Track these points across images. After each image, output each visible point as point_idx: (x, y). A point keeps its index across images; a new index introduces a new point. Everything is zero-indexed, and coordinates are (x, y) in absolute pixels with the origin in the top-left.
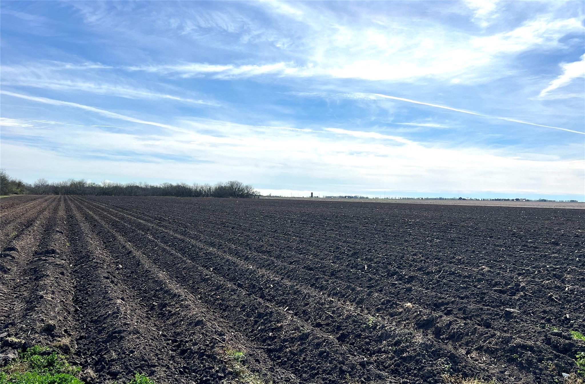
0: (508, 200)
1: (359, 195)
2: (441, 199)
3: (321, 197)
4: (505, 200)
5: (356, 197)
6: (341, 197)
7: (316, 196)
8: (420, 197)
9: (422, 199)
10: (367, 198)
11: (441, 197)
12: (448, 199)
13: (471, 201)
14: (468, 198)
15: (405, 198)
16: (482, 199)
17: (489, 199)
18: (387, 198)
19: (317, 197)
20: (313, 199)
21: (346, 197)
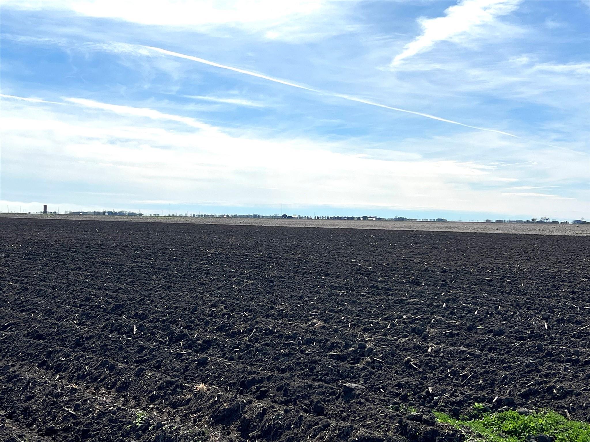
0: (352, 218)
1: (127, 210)
2: (255, 216)
3: (62, 213)
4: (348, 218)
5: (121, 214)
6: (96, 213)
7: (53, 211)
8: (225, 213)
9: (228, 216)
10: (140, 215)
11: (256, 214)
12: (266, 217)
13: (300, 220)
14: (295, 215)
15: (202, 215)
16: (315, 217)
17: (325, 217)
18: (173, 215)
19: (55, 213)
20: (48, 217)
21: (104, 213)
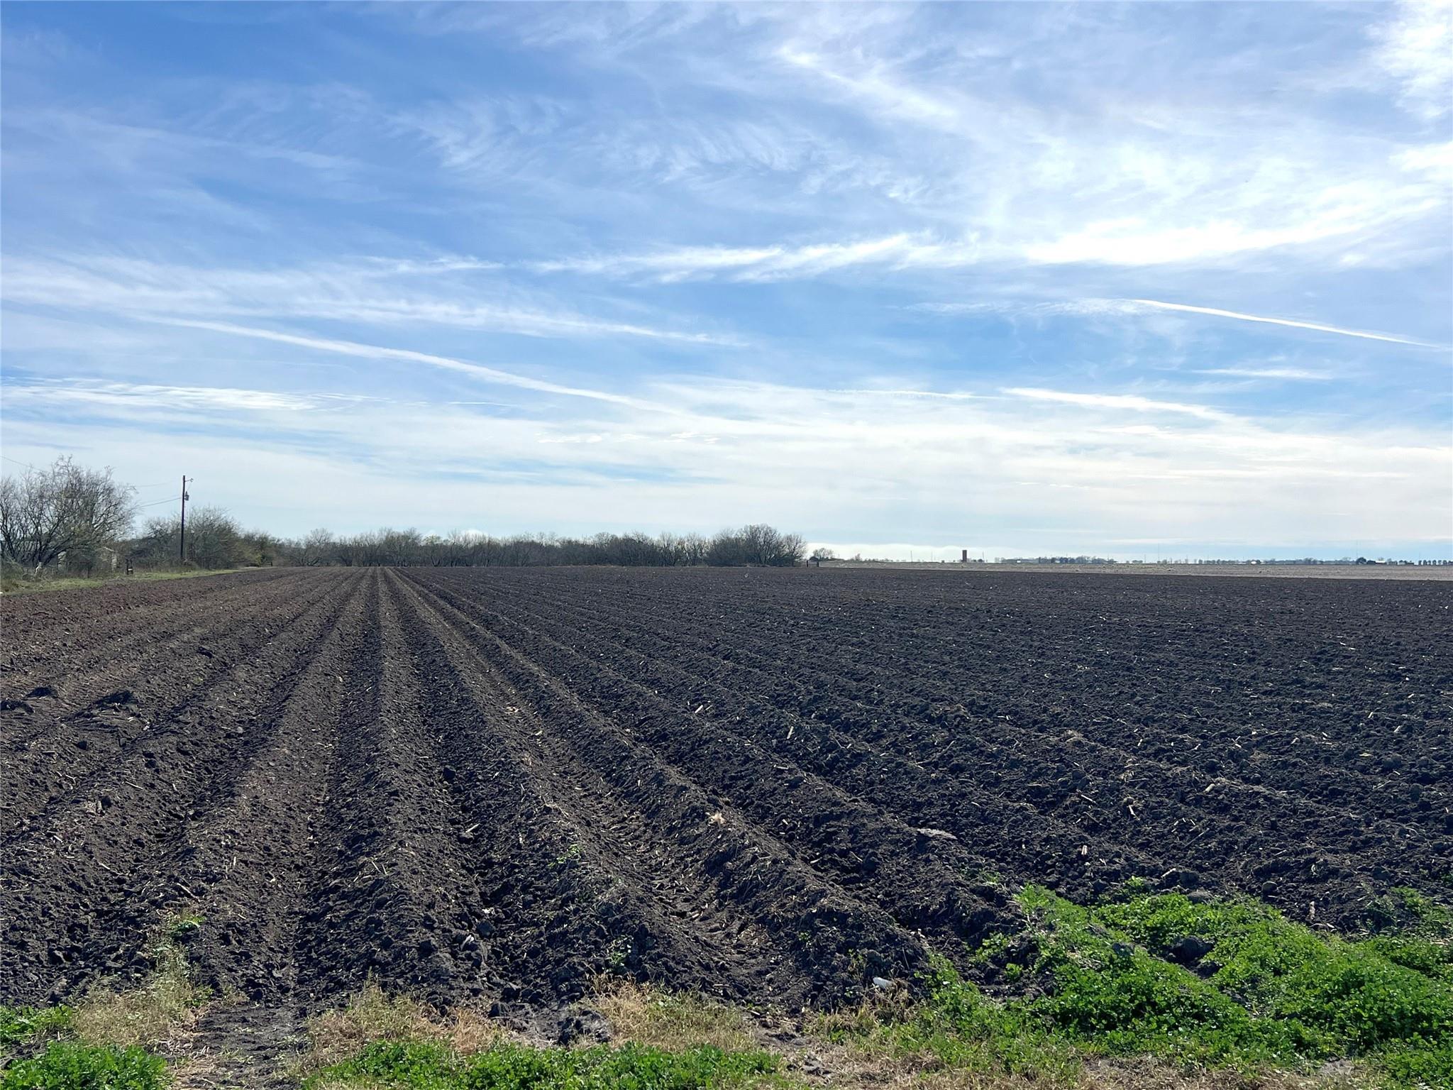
1: (1090, 555)
2: (1308, 562)
5: (1081, 561)
6: (1041, 561)
7: (977, 559)
8: (1253, 558)
9: (1258, 562)
10: (1111, 562)
11: (1309, 557)
12: (1328, 563)
13: (1390, 567)
14: (1382, 559)
15: (1214, 561)
16: (1420, 562)
18: (1165, 562)
19: (981, 560)
20: (966, 568)
21: (1053, 560)
